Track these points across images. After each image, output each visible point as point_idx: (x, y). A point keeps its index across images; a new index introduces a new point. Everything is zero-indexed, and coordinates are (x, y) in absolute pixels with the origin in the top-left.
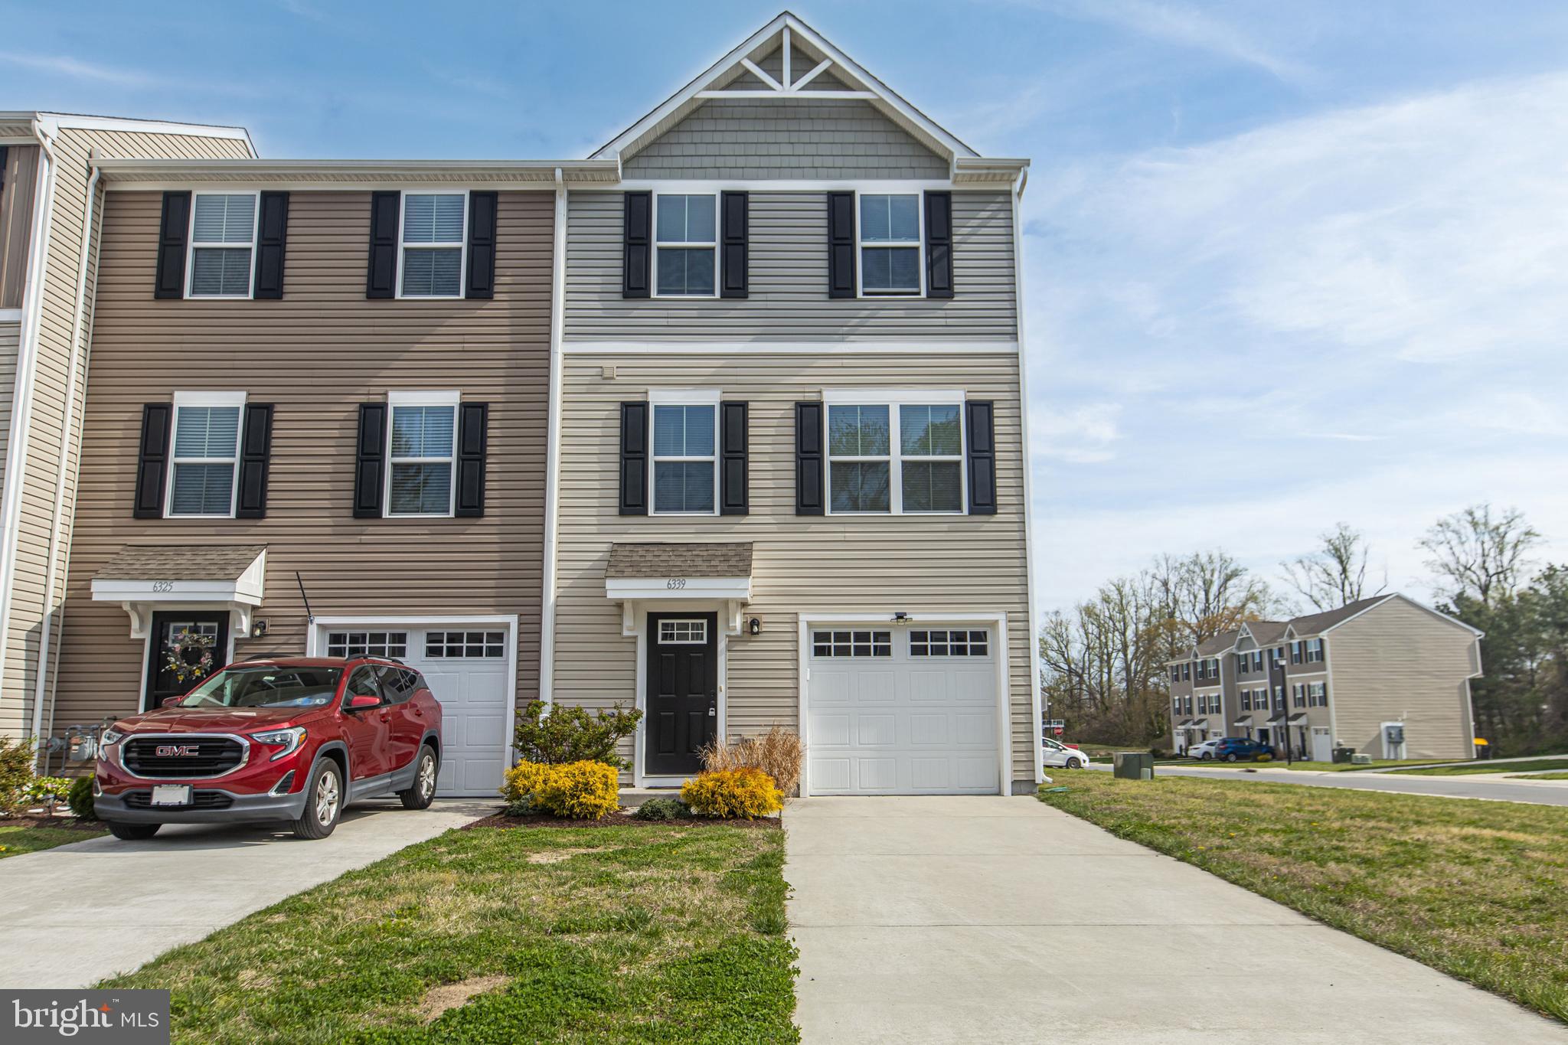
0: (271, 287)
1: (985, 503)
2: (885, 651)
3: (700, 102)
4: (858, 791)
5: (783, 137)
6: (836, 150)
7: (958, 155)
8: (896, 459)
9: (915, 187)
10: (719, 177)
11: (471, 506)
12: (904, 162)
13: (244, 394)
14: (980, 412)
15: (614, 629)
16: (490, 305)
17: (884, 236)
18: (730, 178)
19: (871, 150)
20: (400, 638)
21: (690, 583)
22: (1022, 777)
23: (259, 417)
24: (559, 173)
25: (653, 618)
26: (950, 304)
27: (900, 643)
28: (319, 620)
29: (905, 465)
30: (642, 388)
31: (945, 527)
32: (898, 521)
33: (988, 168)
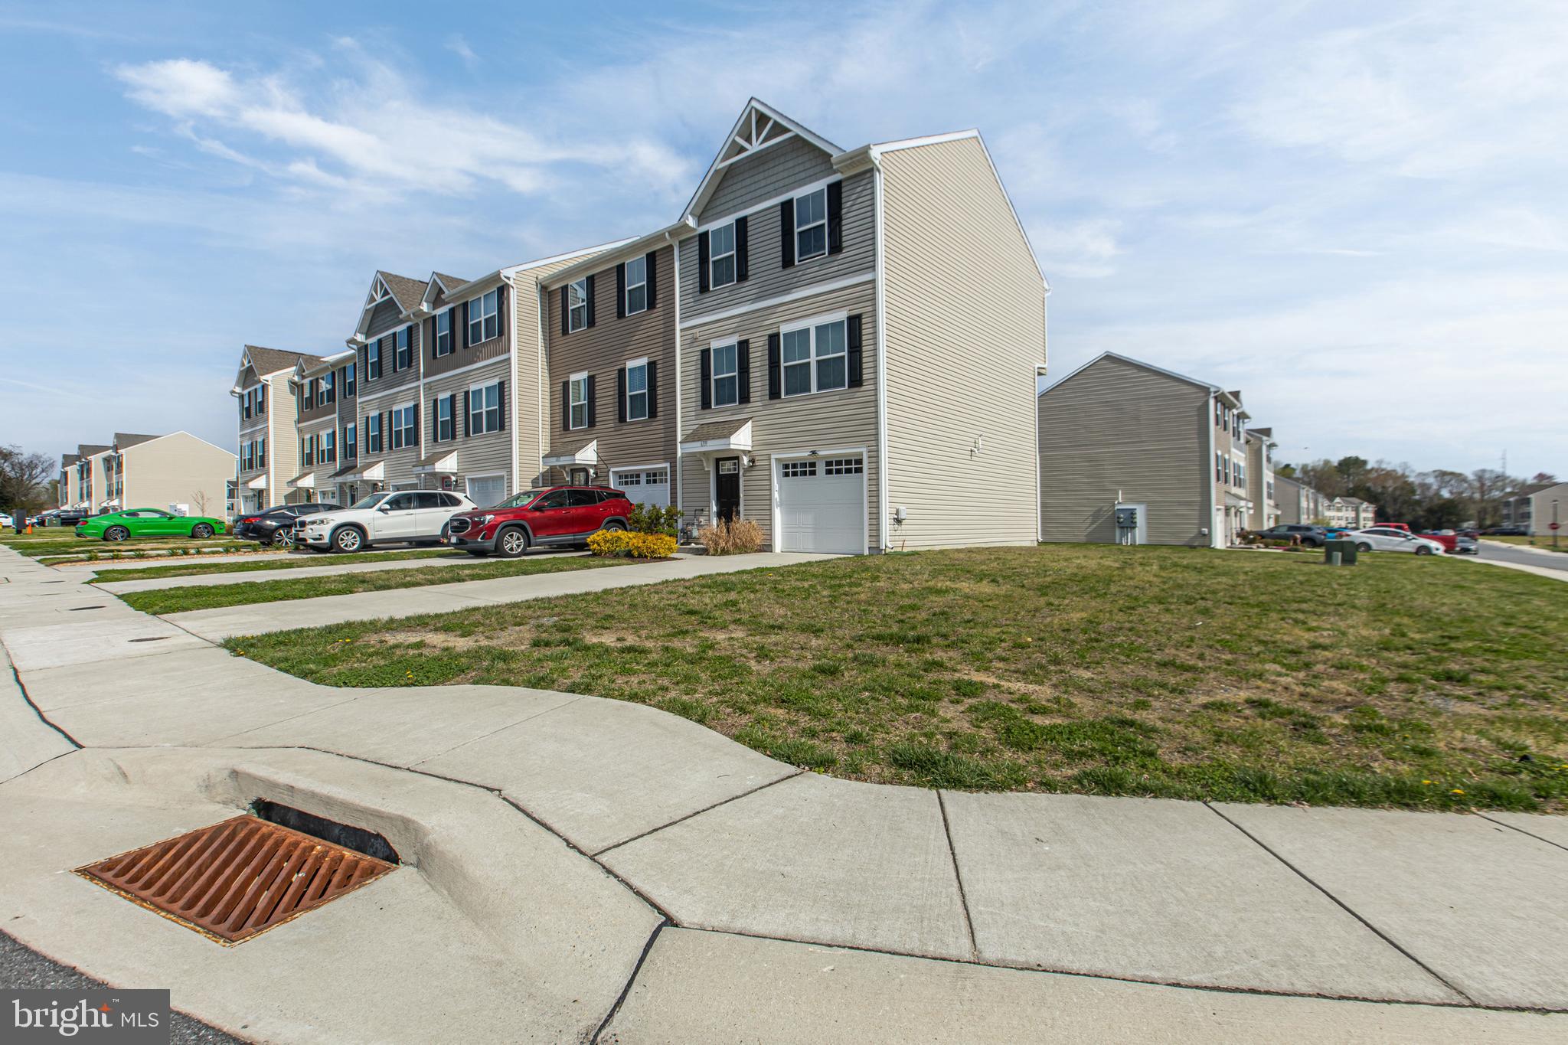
0: (591, 323)
1: (856, 381)
2: (813, 473)
3: (725, 171)
4: (803, 550)
5: (761, 176)
6: (785, 174)
7: (836, 155)
8: (813, 359)
9: (821, 185)
10: (730, 214)
11: (653, 414)
12: (818, 169)
13: (587, 372)
14: (855, 322)
15: (701, 467)
16: (656, 311)
17: (808, 223)
18: (735, 212)
19: (801, 168)
20: (638, 476)
21: (710, 443)
22: (874, 545)
23: (591, 380)
24: (667, 234)
25: (718, 460)
26: (841, 256)
27: (821, 468)
28: (613, 469)
29: (818, 362)
30: (707, 341)
31: (837, 397)
32: (815, 397)
33: (851, 158)
